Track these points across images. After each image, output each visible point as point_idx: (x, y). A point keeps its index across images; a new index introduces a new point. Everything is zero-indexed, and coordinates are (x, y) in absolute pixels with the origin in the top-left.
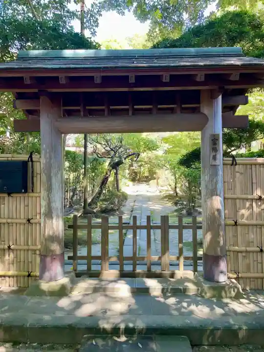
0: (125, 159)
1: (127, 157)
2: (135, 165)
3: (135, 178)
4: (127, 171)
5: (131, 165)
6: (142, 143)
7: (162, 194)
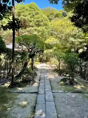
0: (36, 53)
1: (38, 52)
2: (41, 56)
3: (41, 61)
4: (38, 58)
5: (40, 56)
6: (45, 45)
7: (52, 68)
